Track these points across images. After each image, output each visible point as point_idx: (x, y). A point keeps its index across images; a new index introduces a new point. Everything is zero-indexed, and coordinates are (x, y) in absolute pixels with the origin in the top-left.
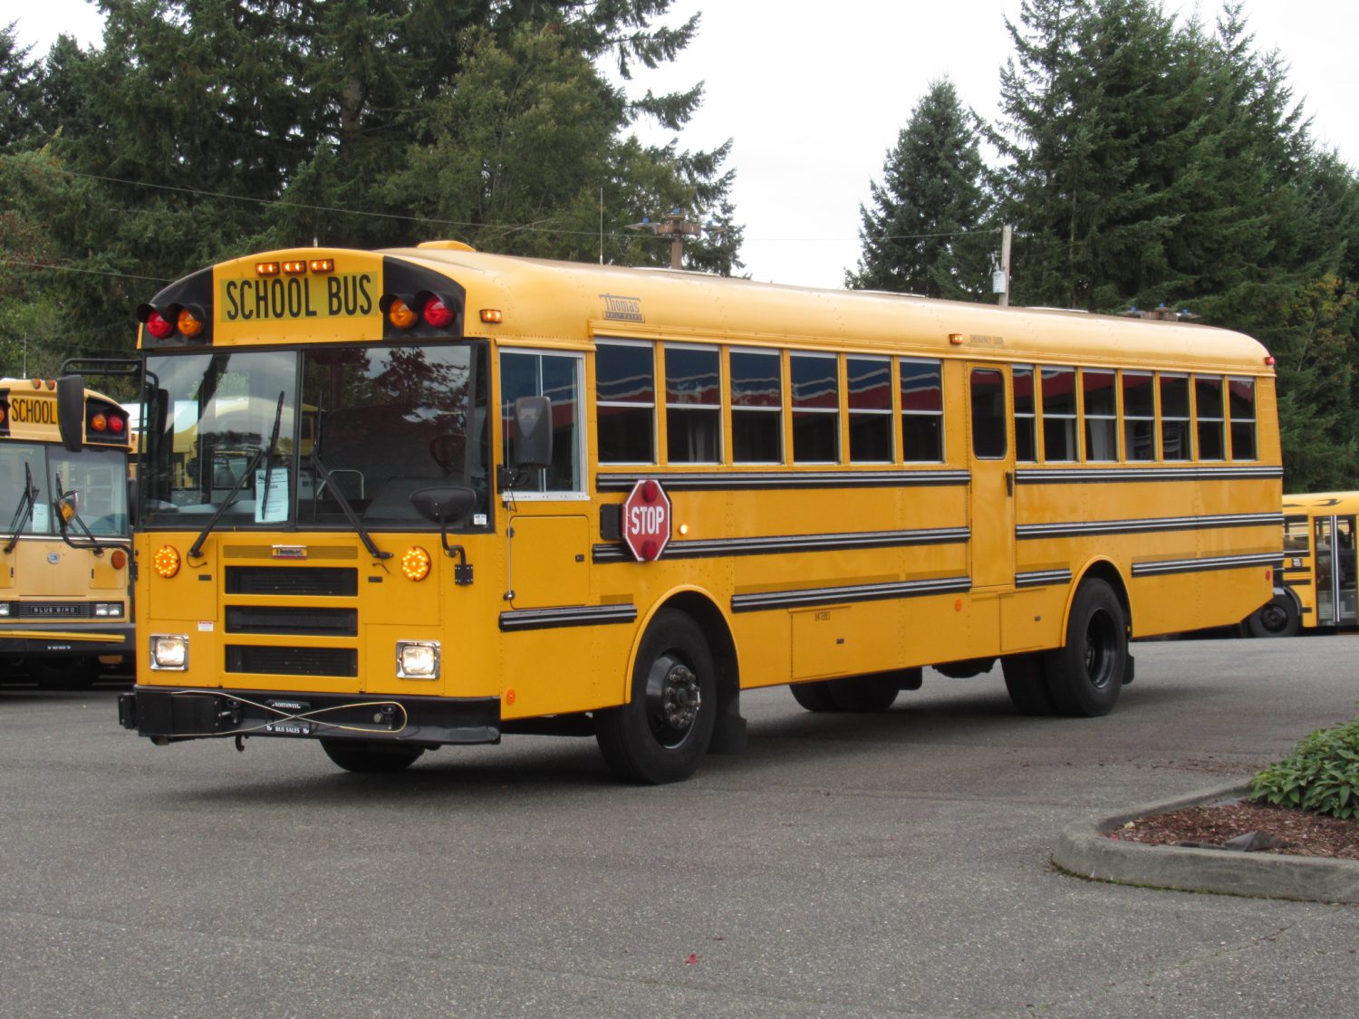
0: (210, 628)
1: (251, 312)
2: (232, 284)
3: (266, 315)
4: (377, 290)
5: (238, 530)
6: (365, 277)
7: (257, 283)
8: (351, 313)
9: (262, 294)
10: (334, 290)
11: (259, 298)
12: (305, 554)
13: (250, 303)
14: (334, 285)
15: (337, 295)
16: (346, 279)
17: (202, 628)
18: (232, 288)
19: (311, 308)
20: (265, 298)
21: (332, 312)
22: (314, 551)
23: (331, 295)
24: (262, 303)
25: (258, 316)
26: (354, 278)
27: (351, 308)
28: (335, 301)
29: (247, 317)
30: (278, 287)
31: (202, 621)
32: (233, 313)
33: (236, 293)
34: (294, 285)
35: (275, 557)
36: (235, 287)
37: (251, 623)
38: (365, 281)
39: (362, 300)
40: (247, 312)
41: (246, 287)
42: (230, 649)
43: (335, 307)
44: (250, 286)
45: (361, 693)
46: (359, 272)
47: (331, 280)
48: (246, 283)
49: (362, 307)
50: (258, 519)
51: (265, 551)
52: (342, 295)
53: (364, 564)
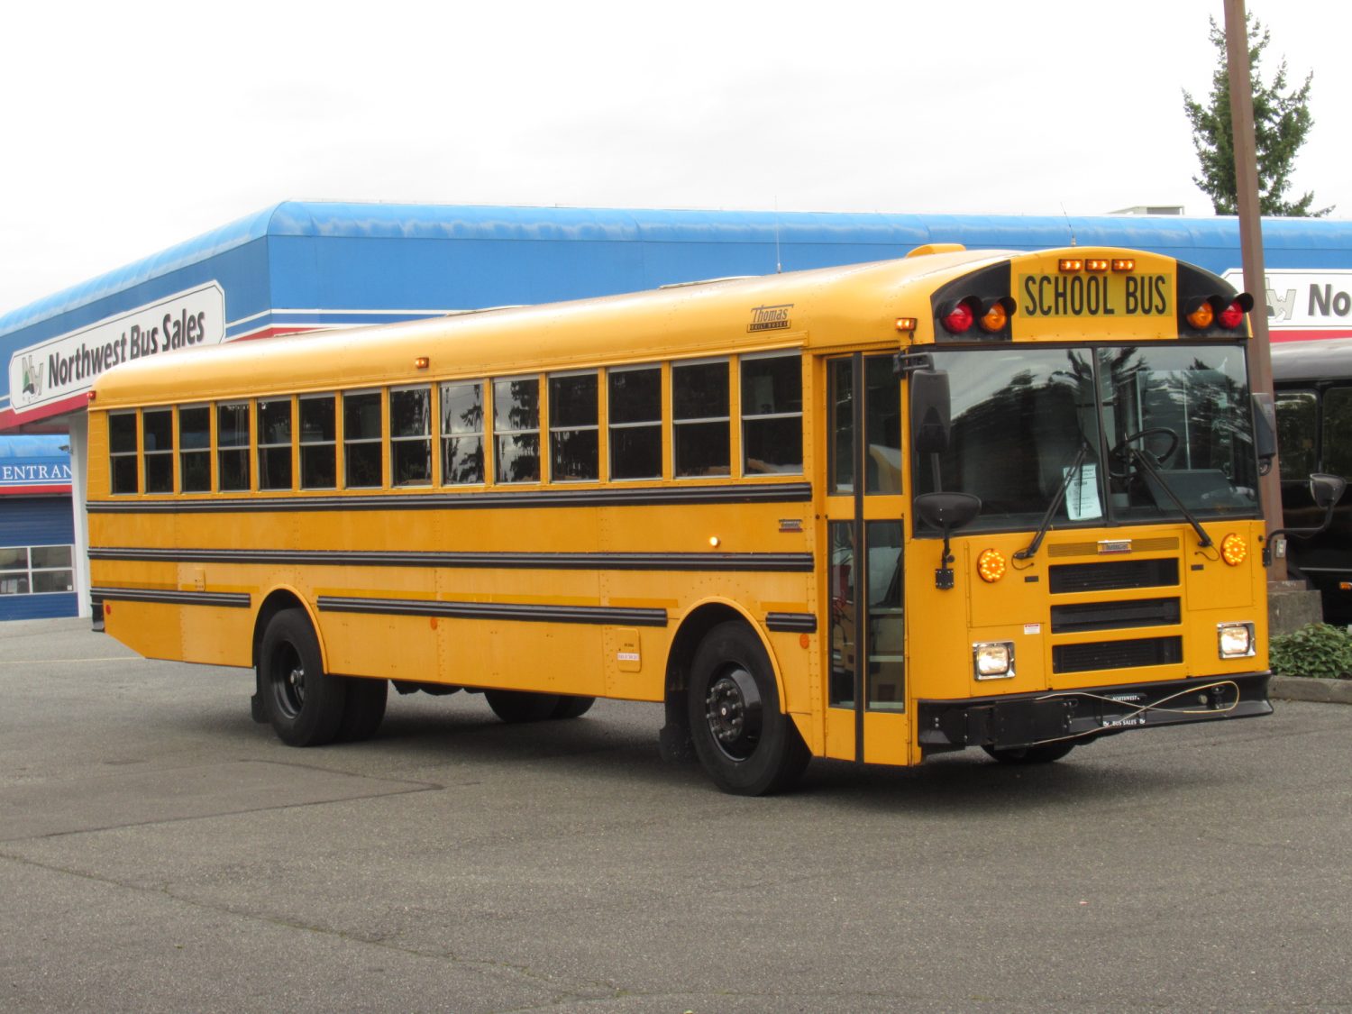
0: (1037, 630)
1: (1050, 308)
2: (1030, 279)
3: (1065, 312)
4: (1171, 291)
5: (1055, 529)
6: (1160, 278)
7: (1057, 279)
8: (1147, 312)
9: (1061, 290)
10: (1131, 290)
11: (1058, 295)
12: (1129, 548)
13: (1049, 299)
14: (1132, 284)
15: (1133, 295)
16: (1143, 279)
17: (1027, 631)
18: (1030, 283)
19: (1109, 307)
20: (1063, 295)
21: (1129, 311)
22: (1138, 544)
23: (1129, 294)
24: (1061, 300)
25: (1057, 312)
26: (1151, 278)
27: (1147, 307)
28: (1132, 300)
29: (1046, 313)
30: (1077, 284)
31: (1030, 624)
32: (1031, 308)
33: (1034, 288)
34: (1093, 283)
35: (1101, 553)
36: (1034, 282)
37: (1072, 621)
38: (1160, 283)
39: (1157, 301)
40: (1045, 308)
41: (1045, 283)
42: (1057, 650)
43: (1132, 307)
44: (1049, 282)
45: (1188, 677)
46: (1155, 272)
47: (1129, 279)
48: (1046, 278)
49: (1157, 307)
50: (1072, 515)
51: (1091, 547)
52: (1138, 294)
53: (1186, 554)
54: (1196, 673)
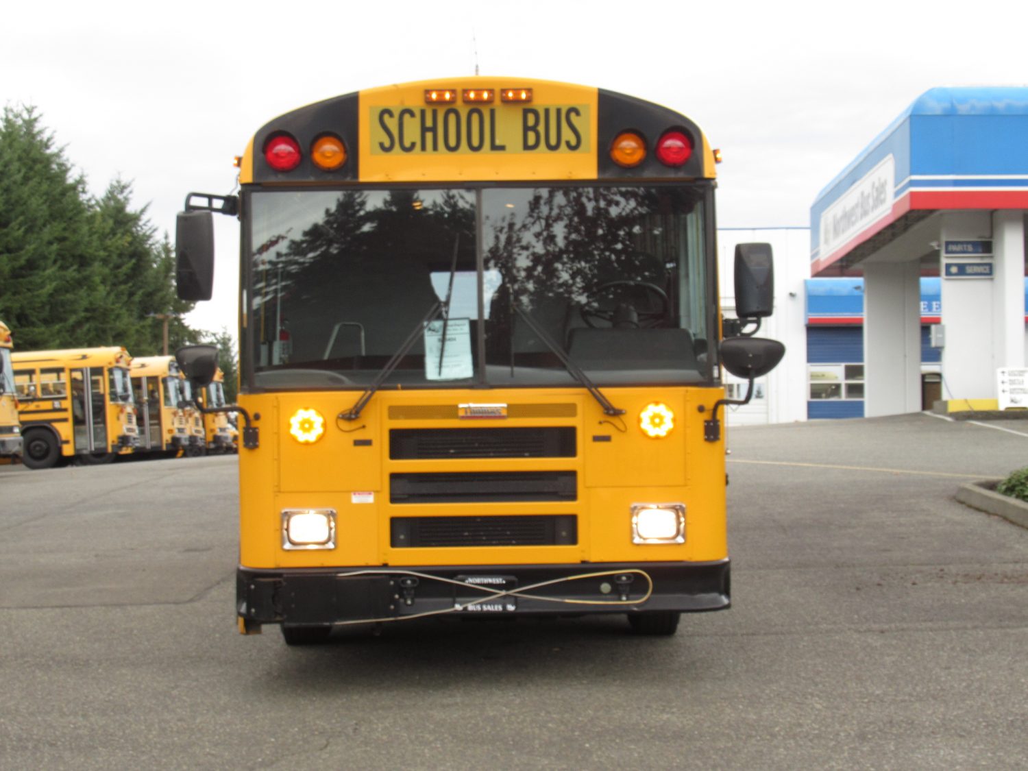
0: (370, 499)
1: (413, 145)
2: (386, 112)
3: (435, 148)
4: (588, 124)
5: (404, 388)
6: (574, 110)
7: (423, 113)
8: (553, 148)
9: (429, 123)
10: (531, 122)
11: (424, 130)
12: (504, 413)
13: (412, 135)
14: (531, 117)
15: (534, 129)
16: (547, 111)
17: (356, 499)
18: (386, 116)
19: (498, 142)
20: (434, 129)
21: (526, 147)
22: (513, 410)
23: (526, 129)
24: (429, 136)
25: (423, 148)
26: (559, 111)
27: (553, 142)
28: (531, 135)
29: (407, 149)
30: (452, 118)
31: (357, 492)
32: (387, 145)
33: (392, 124)
34: (475, 117)
35: (463, 418)
36: (391, 115)
37: (424, 491)
38: (573, 115)
39: (568, 136)
40: (407, 144)
41: (407, 117)
42: (394, 521)
43: (531, 142)
44: (413, 115)
45: (583, 562)
46: (565, 103)
47: (526, 112)
48: (407, 111)
49: (568, 143)
50: (431, 373)
51: (452, 411)
52: (541, 128)
53: (586, 422)
54: (595, 557)
